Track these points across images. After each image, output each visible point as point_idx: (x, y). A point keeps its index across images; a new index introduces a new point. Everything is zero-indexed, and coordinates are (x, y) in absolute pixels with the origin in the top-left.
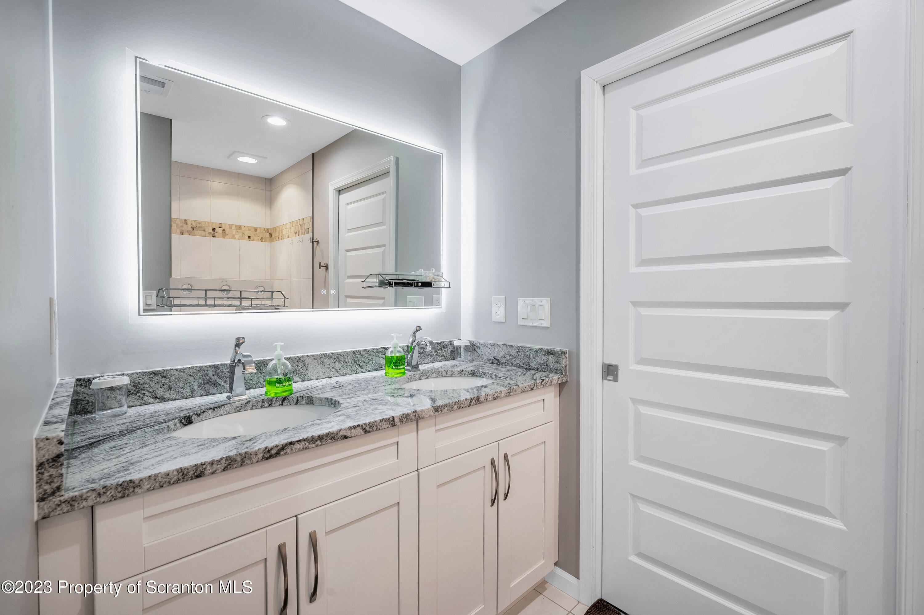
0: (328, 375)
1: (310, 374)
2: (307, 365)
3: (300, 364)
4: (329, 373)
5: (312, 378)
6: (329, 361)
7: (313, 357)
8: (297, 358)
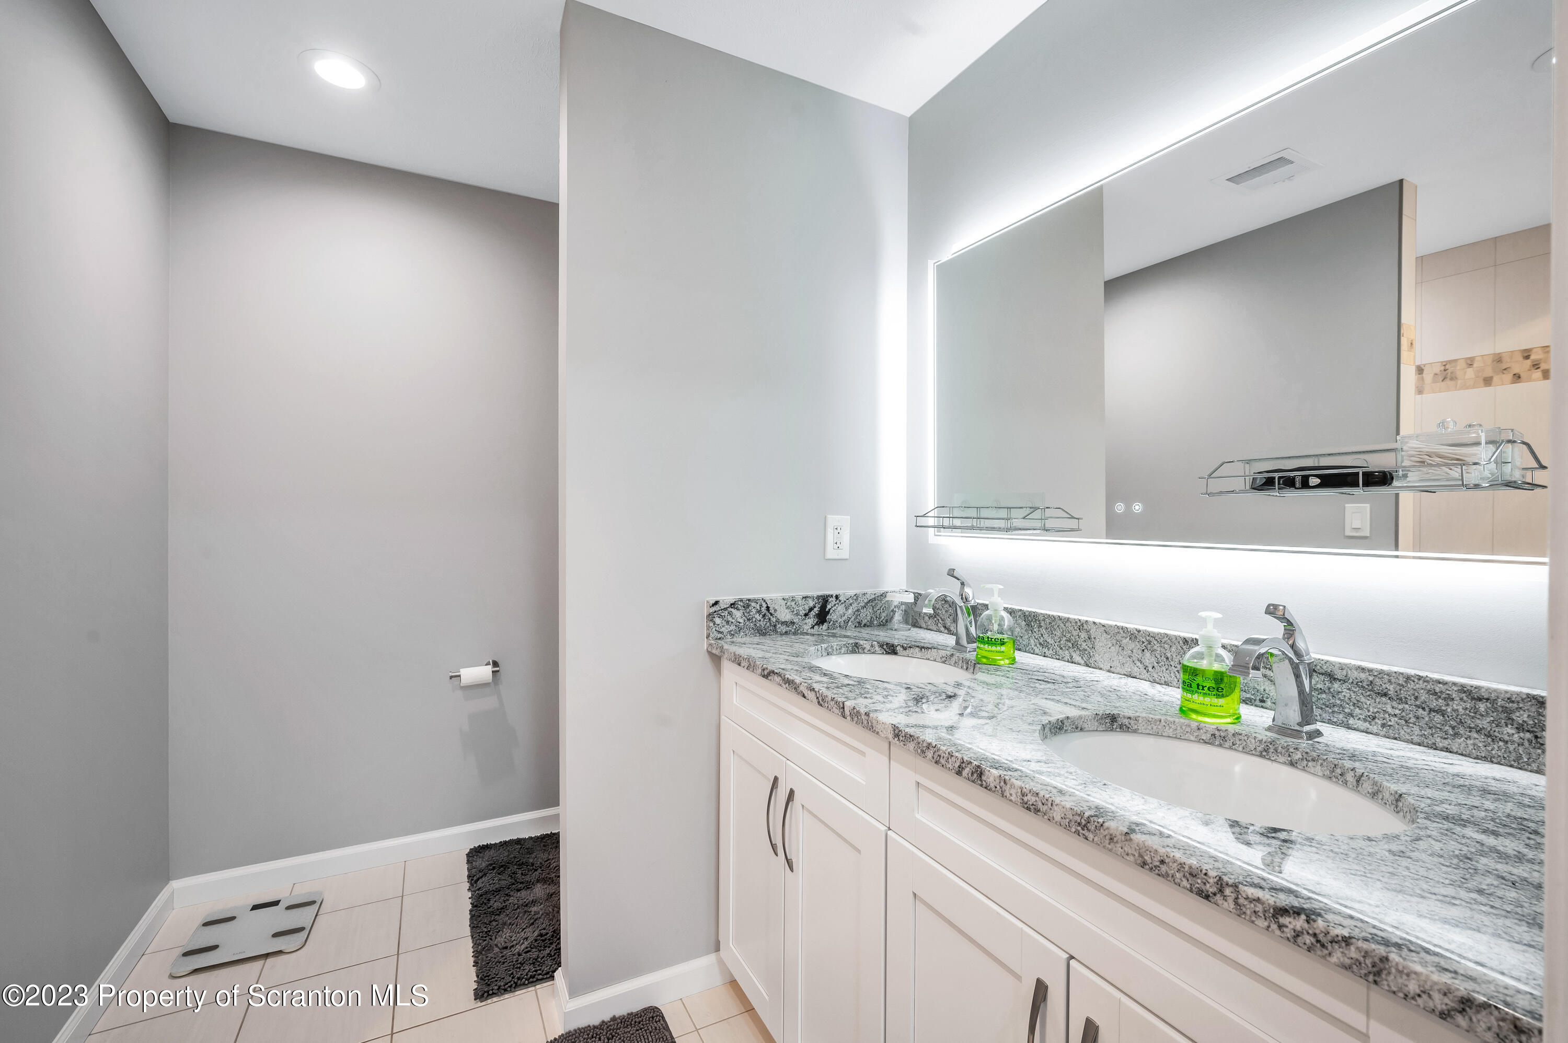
0: (1129, 670)
1: (1097, 657)
2: (1093, 640)
3: (1083, 635)
4: (1131, 668)
5: (1102, 666)
6: (1132, 645)
7: (1104, 628)
8: (1079, 622)
